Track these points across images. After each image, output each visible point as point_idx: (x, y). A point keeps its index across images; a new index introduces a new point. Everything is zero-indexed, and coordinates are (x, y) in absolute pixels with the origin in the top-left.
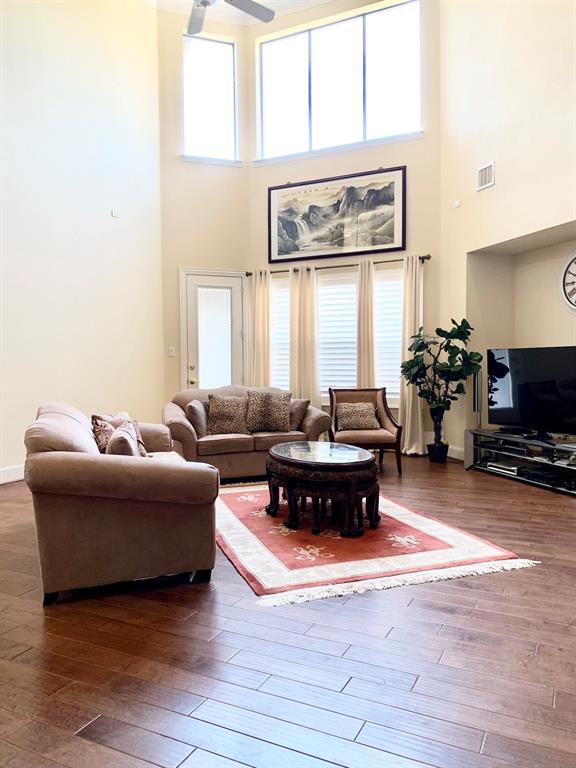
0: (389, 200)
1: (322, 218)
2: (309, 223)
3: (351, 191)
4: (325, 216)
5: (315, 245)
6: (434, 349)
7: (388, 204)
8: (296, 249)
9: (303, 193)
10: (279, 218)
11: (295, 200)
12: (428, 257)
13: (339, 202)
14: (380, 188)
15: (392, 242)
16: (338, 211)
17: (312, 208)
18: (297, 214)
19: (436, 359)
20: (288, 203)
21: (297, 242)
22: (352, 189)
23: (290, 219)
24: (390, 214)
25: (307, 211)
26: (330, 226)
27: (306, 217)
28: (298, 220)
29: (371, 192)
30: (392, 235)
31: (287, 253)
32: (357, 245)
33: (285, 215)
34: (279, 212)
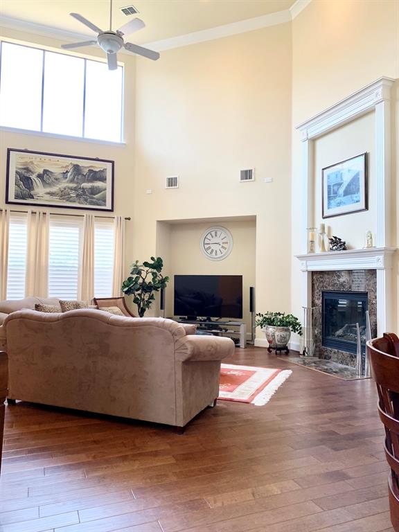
0: (103, 179)
1: (53, 179)
2: (43, 181)
3: (76, 167)
4: (56, 179)
5: (48, 197)
6: (143, 274)
7: (102, 181)
8: (32, 197)
9: (38, 159)
10: (17, 172)
11: (32, 163)
12: (129, 219)
13: (67, 172)
14: (97, 170)
15: (105, 205)
16: (66, 178)
17: (46, 171)
18: (33, 173)
19: (144, 279)
20: (26, 163)
21: (32, 192)
22: (77, 166)
23: (27, 175)
24: (104, 188)
25: (42, 172)
26: (60, 186)
27: (39, 176)
28: (33, 177)
29: (91, 171)
30: (105, 201)
31: (23, 198)
32: (79, 203)
33: (23, 171)
34: (16, 168)
